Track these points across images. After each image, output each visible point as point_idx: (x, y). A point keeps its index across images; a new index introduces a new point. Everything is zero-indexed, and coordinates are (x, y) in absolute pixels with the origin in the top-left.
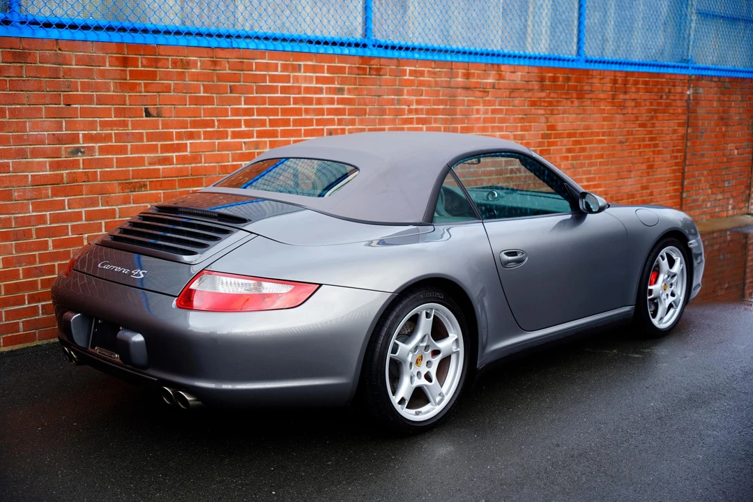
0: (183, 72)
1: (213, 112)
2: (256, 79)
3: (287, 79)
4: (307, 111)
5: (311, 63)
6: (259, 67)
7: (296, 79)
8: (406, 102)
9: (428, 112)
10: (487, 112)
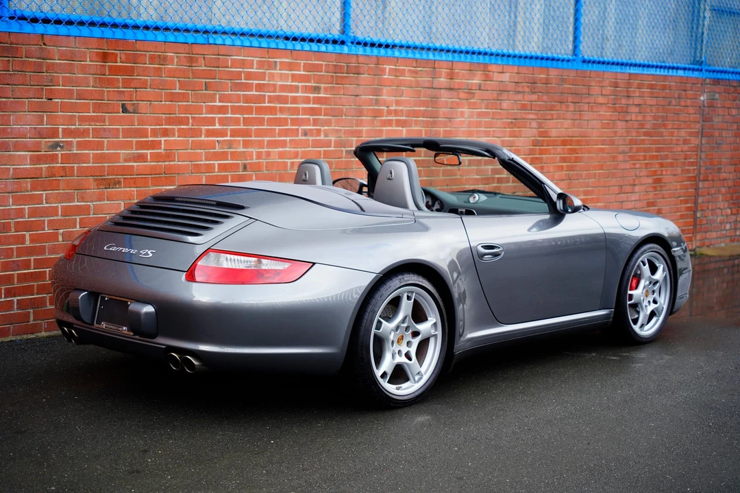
0: (159, 68)
1: (187, 110)
2: (231, 76)
4: (282, 110)
5: (287, 60)
6: (235, 64)
7: (272, 77)
8: (385, 103)
9: (408, 113)
10: (472, 115)
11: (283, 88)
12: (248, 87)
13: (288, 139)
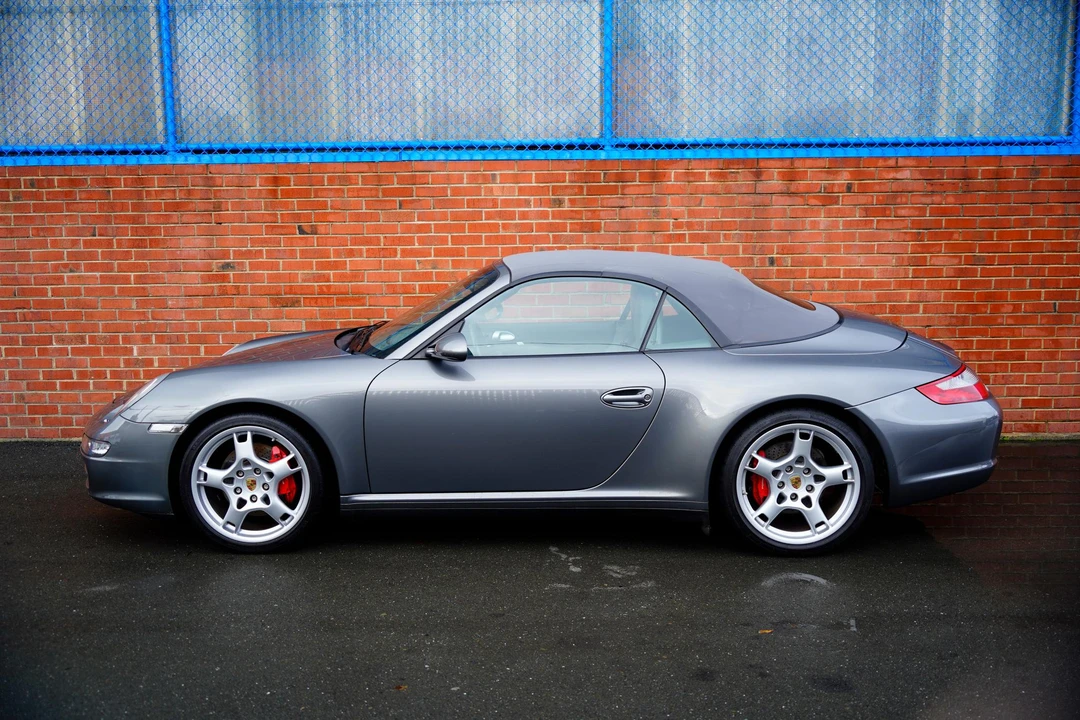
0: (341, 189)
2: (433, 193)
3: (476, 192)
4: (506, 227)
5: (512, 172)
6: (438, 179)
7: (490, 191)
8: (670, 214)
9: (712, 226)
10: (835, 225)
11: (506, 203)
12: (456, 204)
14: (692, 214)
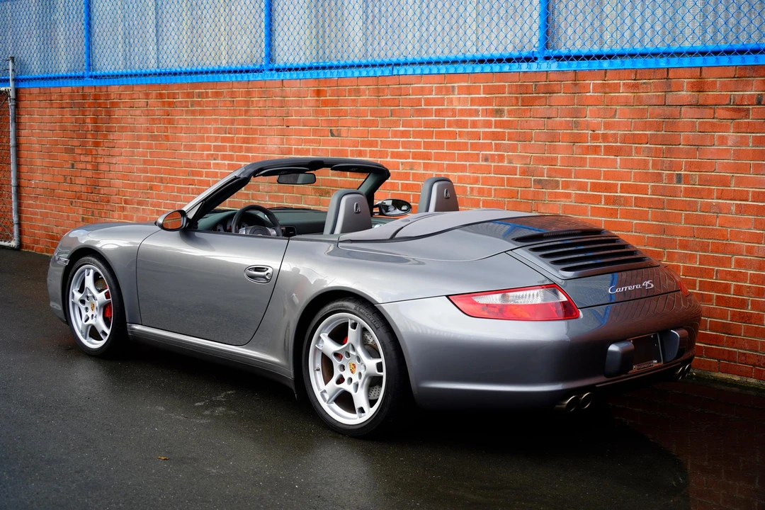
0: (355, 99)
1: (376, 134)
2: (412, 103)
3: (441, 102)
4: (461, 134)
5: (466, 84)
6: (416, 91)
7: (451, 101)
8: (587, 126)
9: (625, 139)
10: (743, 141)
11: (462, 112)
12: (426, 113)
13: (468, 163)
14: (607, 126)
